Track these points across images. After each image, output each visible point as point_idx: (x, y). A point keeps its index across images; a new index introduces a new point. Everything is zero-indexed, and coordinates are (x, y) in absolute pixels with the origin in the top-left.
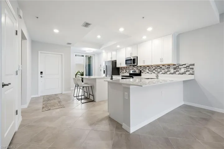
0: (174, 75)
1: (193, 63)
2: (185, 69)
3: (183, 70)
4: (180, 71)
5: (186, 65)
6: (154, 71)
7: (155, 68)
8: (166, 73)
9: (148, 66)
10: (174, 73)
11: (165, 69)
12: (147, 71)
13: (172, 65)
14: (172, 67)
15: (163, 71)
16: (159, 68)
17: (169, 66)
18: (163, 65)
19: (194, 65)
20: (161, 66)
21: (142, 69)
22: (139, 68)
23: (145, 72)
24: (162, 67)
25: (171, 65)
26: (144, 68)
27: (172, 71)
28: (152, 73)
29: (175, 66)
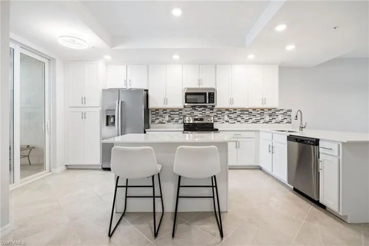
0: (269, 125)
1: (289, 108)
2: (283, 115)
3: (280, 118)
4: (277, 119)
5: (283, 111)
6: (239, 119)
7: (240, 112)
8: (258, 121)
9: (227, 110)
10: (270, 121)
11: (257, 115)
12: (226, 118)
13: (267, 110)
14: (266, 113)
15: (254, 119)
16: (248, 113)
17: (262, 111)
18: (254, 110)
19: (290, 111)
20: (250, 110)
21: (216, 114)
22: (207, 112)
23: (221, 120)
24: (251, 113)
25: (265, 110)
26: (218, 112)
27: (267, 118)
28: (236, 121)
29: (270, 112)
